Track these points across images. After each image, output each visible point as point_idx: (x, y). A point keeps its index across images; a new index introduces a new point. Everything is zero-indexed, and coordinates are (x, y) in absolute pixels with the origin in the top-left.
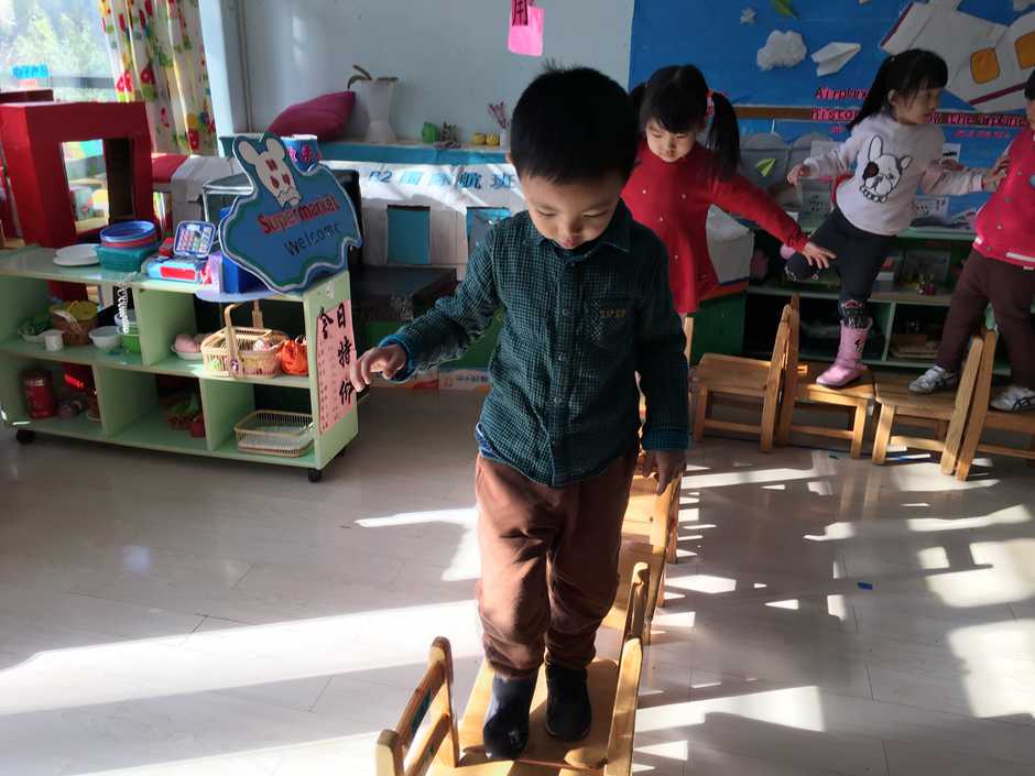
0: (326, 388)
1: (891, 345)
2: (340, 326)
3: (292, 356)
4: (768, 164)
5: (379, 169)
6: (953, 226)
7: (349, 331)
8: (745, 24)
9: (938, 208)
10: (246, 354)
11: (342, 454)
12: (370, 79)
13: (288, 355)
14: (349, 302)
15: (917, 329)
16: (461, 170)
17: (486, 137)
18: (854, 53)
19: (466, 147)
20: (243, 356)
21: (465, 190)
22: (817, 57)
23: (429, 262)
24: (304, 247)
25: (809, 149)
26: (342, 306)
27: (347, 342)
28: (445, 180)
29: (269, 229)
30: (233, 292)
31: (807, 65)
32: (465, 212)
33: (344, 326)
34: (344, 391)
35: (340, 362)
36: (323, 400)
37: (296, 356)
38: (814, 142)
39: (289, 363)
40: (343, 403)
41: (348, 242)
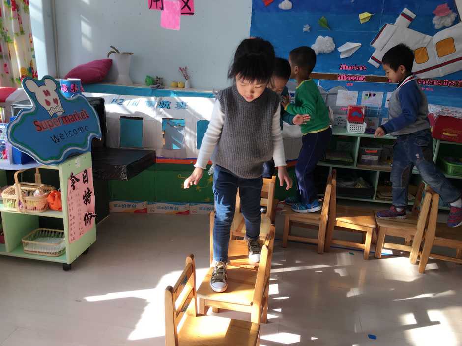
0: (74, 218)
1: (377, 192)
2: (84, 182)
3: (54, 200)
5: (117, 98)
7: (91, 185)
8: (305, 32)
10: (27, 198)
11: (86, 253)
12: (119, 53)
13: (52, 199)
14: (91, 169)
16: (161, 99)
17: (177, 84)
18: (358, 48)
19: (167, 88)
20: (25, 199)
21: (161, 110)
22: (340, 49)
23: (142, 146)
24: (64, 139)
25: (336, 94)
26: (86, 171)
27: (89, 191)
28: (151, 104)
29: (41, 128)
30: (19, 164)
31: (335, 53)
32: (161, 121)
33: (87, 182)
34: (87, 218)
35: (84, 202)
36: (71, 225)
37: (56, 200)
38: (339, 91)
39: (52, 204)
40: (86, 225)
41: (93, 136)
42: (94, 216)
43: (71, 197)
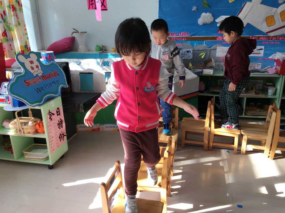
0: (52, 137)
1: (245, 110)
2: (58, 115)
4: (203, 54)
5: (77, 61)
6: (263, 72)
7: (62, 117)
8: (193, 11)
9: (258, 67)
12: (78, 32)
13: (38, 127)
14: (62, 106)
15: (254, 105)
16: (104, 60)
19: (108, 52)
20: (23, 128)
21: (104, 67)
22: (217, 20)
23: (94, 90)
25: (216, 49)
26: (58, 108)
27: (61, 120)
28: (98, 64)
30: (17, 107)
31: (214, 22)
32: (104, 74)
33: (60, 115)
34: (61, 137)
35: (59, 127)
36: (51, 142)
37: (41, 127)
38: (217, 47)
39: (39, 130)
40: (60, 141)
41: (62, 86)
42: (65, 136)
43: (50, 125)
